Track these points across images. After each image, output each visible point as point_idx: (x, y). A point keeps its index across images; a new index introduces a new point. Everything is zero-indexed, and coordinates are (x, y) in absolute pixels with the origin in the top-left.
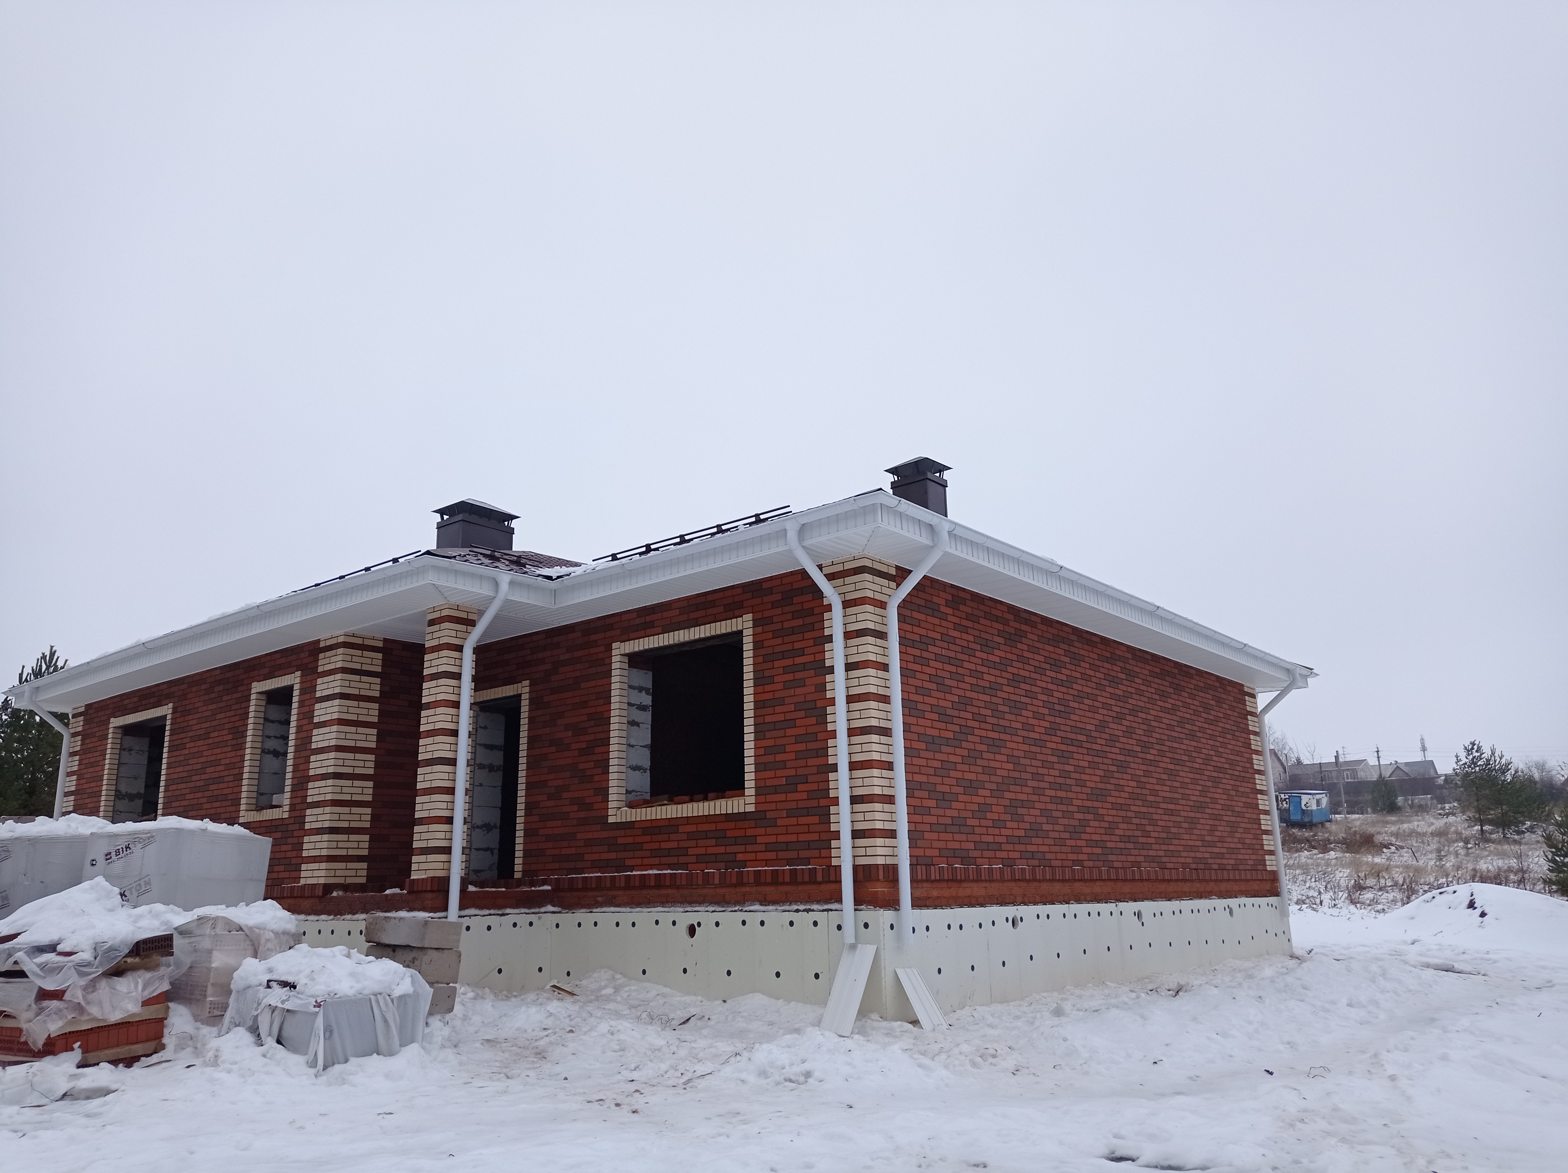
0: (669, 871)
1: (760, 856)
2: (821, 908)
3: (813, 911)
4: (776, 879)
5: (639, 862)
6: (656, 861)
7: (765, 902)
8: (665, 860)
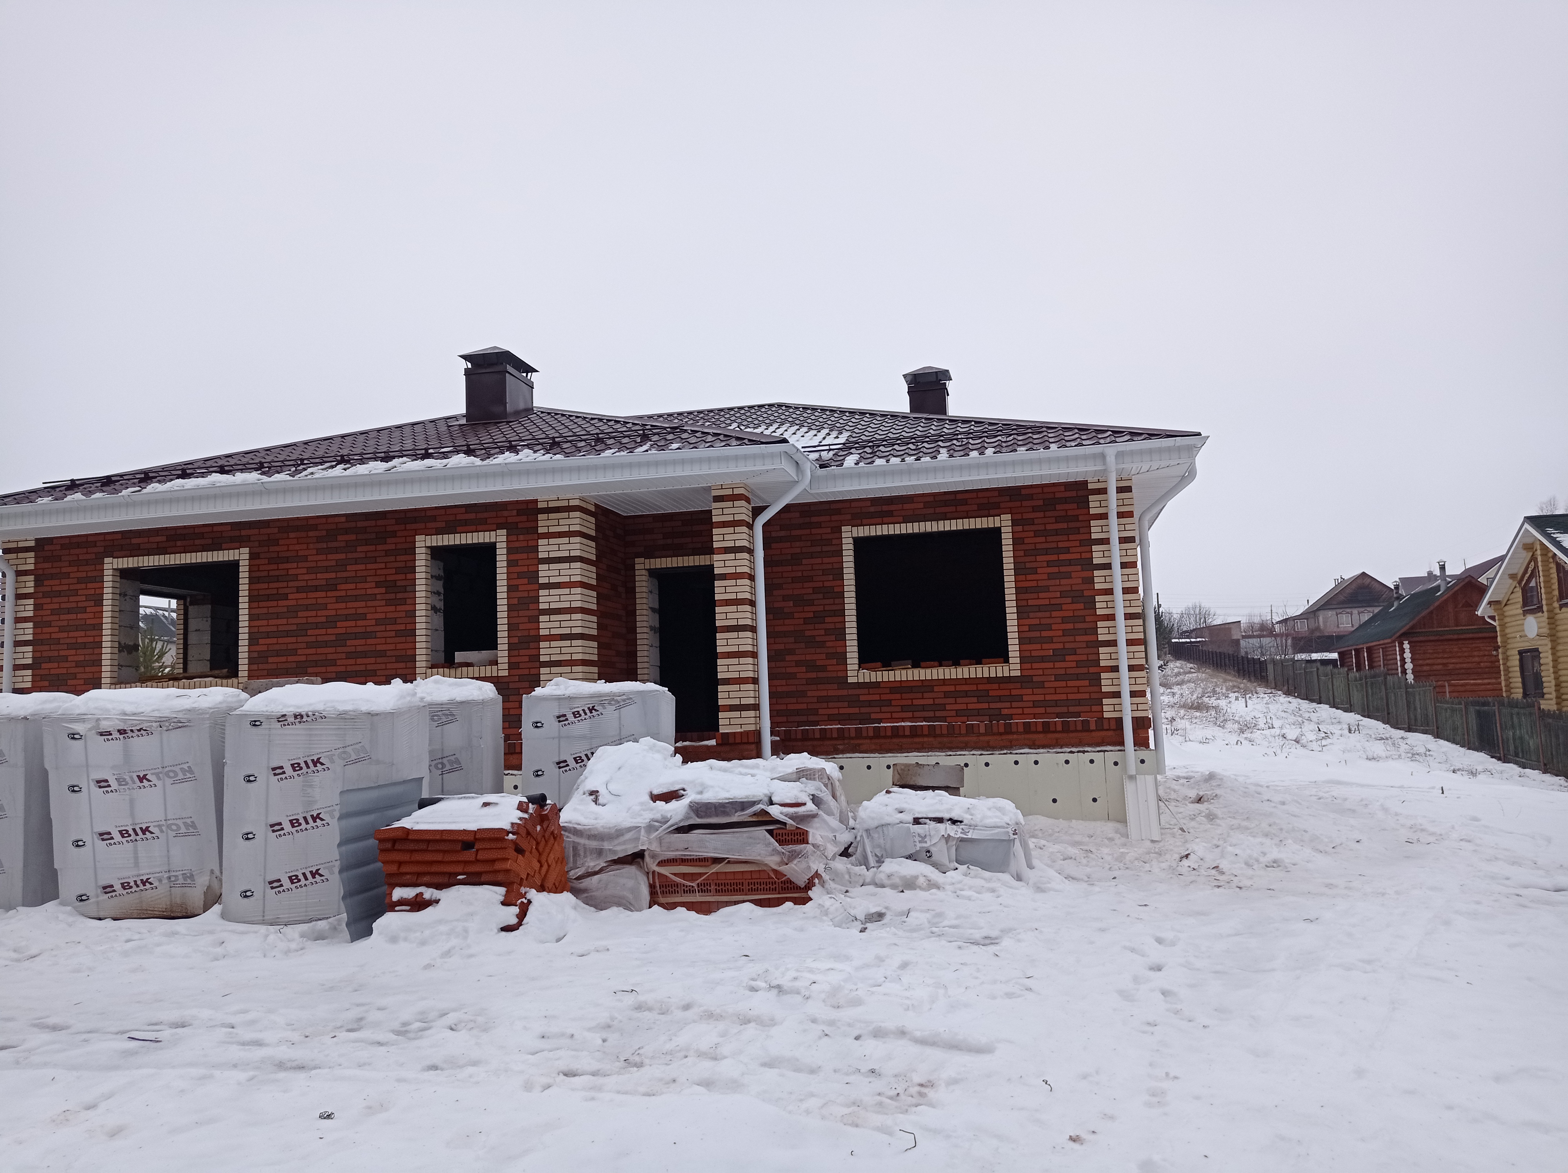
0: (924, 723)
1: (1026, 711)
2: (1093, 749)
3: (1088, 752)
4: (1047, 728)
5: (888, 715)
6: (910, 715)
7: (1033, 746)
8: (917, 714)
